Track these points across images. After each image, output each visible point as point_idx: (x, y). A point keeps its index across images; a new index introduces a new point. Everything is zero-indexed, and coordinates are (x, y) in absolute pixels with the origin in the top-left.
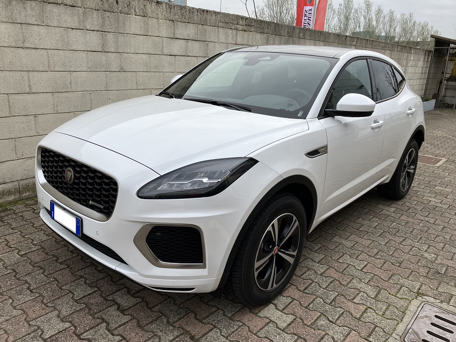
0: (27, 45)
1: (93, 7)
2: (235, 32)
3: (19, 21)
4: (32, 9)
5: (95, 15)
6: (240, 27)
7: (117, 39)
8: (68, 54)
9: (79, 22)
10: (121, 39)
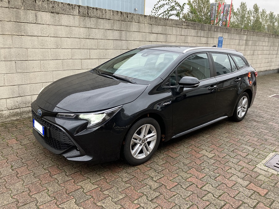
0: (90, 38)
1: (117, 19)
2: (181, 29)
3: (88, 27)
4: (93, 21)
5: (118, 23)
6: (184, 27)
7: (126, 34)
8: (106, 41)
9: (111, 26)
10: (128, 34)
